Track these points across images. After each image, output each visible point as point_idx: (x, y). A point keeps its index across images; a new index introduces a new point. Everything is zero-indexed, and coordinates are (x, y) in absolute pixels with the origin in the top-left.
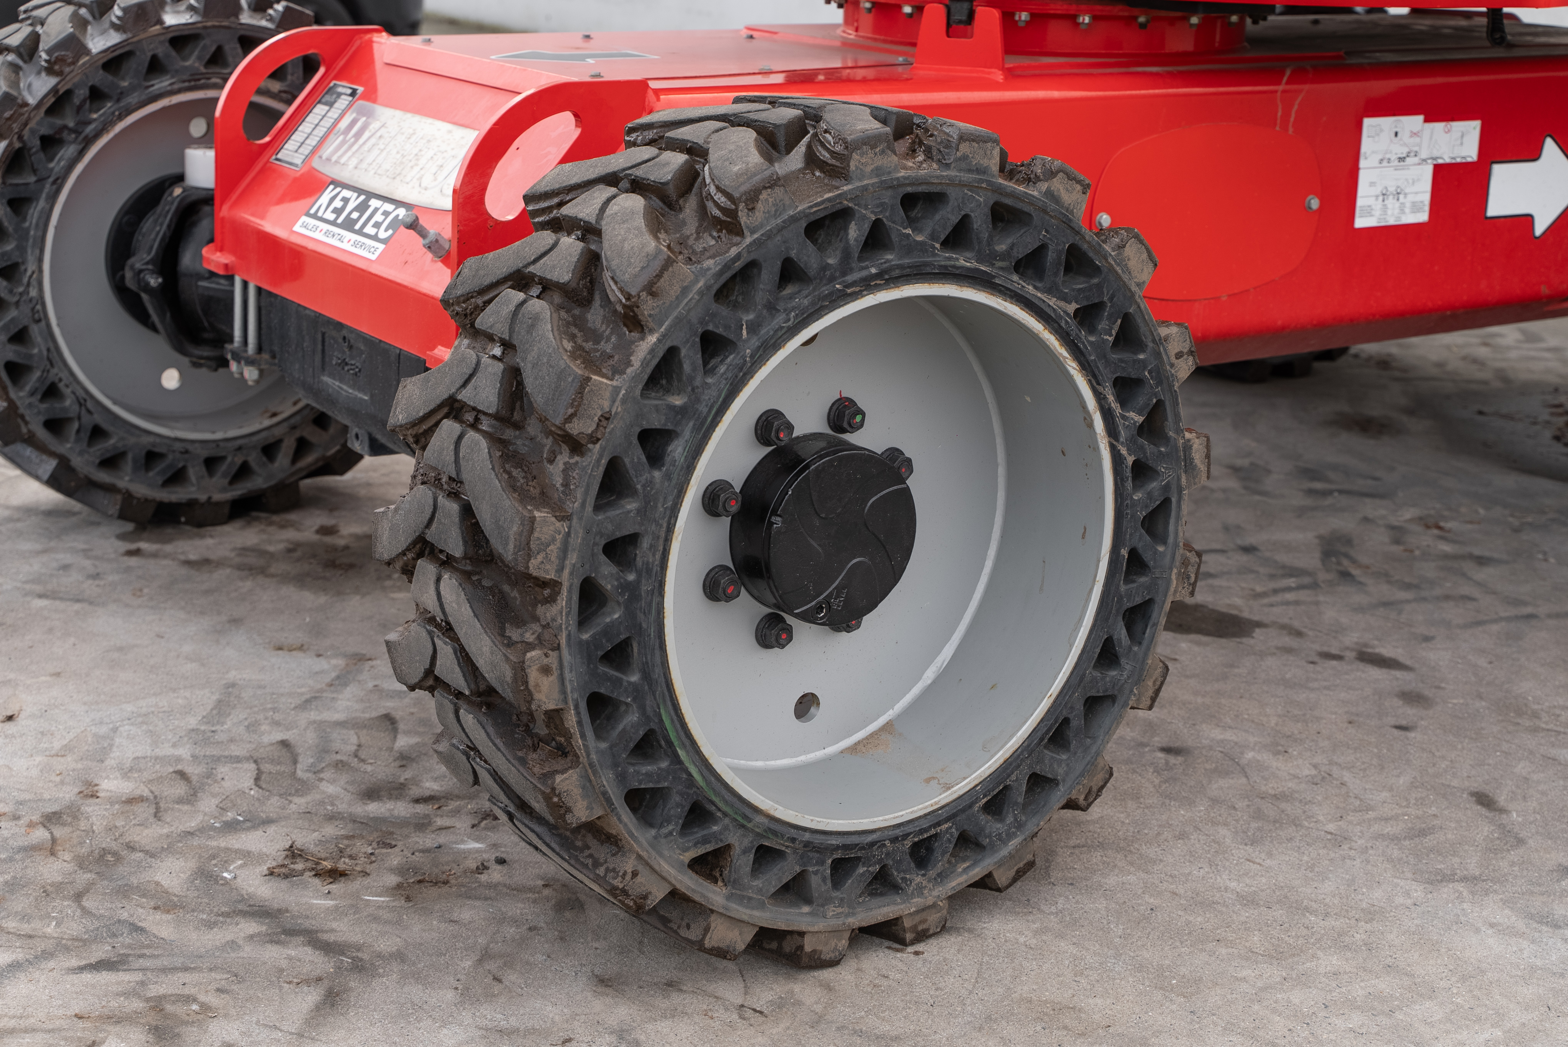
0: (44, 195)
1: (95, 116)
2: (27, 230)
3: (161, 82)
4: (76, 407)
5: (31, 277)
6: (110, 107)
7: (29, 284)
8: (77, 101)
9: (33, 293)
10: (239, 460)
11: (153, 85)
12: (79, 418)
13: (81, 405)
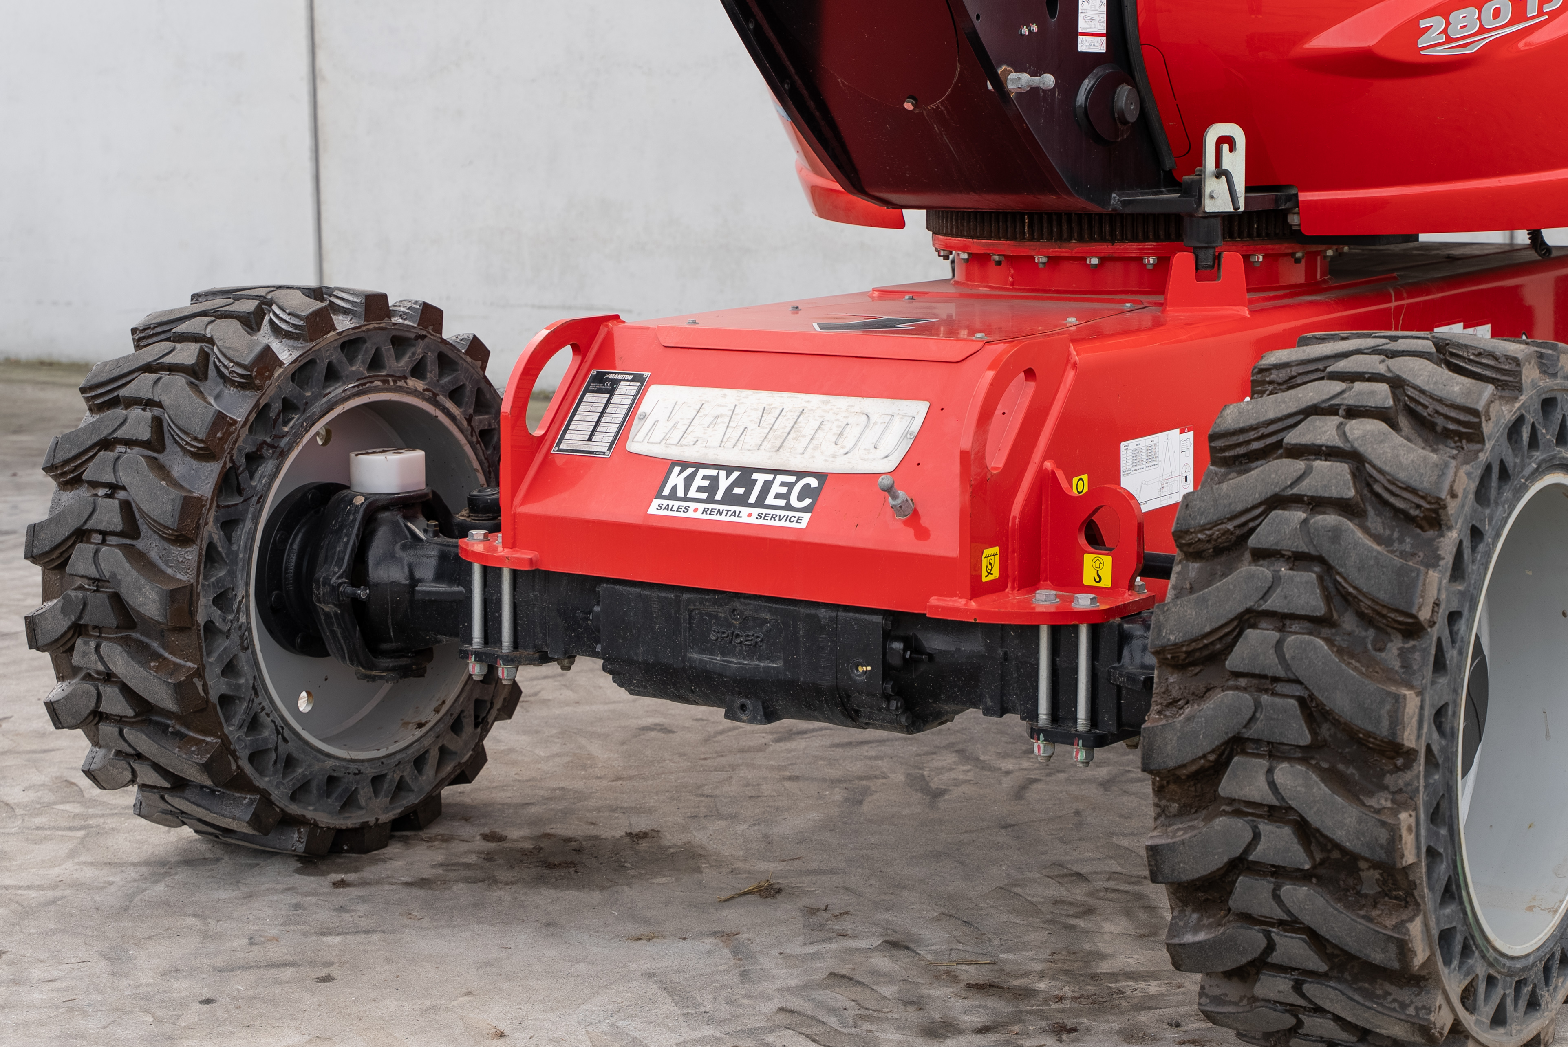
0: (250, 516)
1: (286, 429)
2: (236, 554)
3: (336, 389)
4: (274, 737)
5: (241, 602)
6: (298, 419)
7: (238, 612)
8: (273, 415)
9: (243, 619)
10: (397, 777)
11: (330, 393)
12: (276, 749)
13: (278, 732)
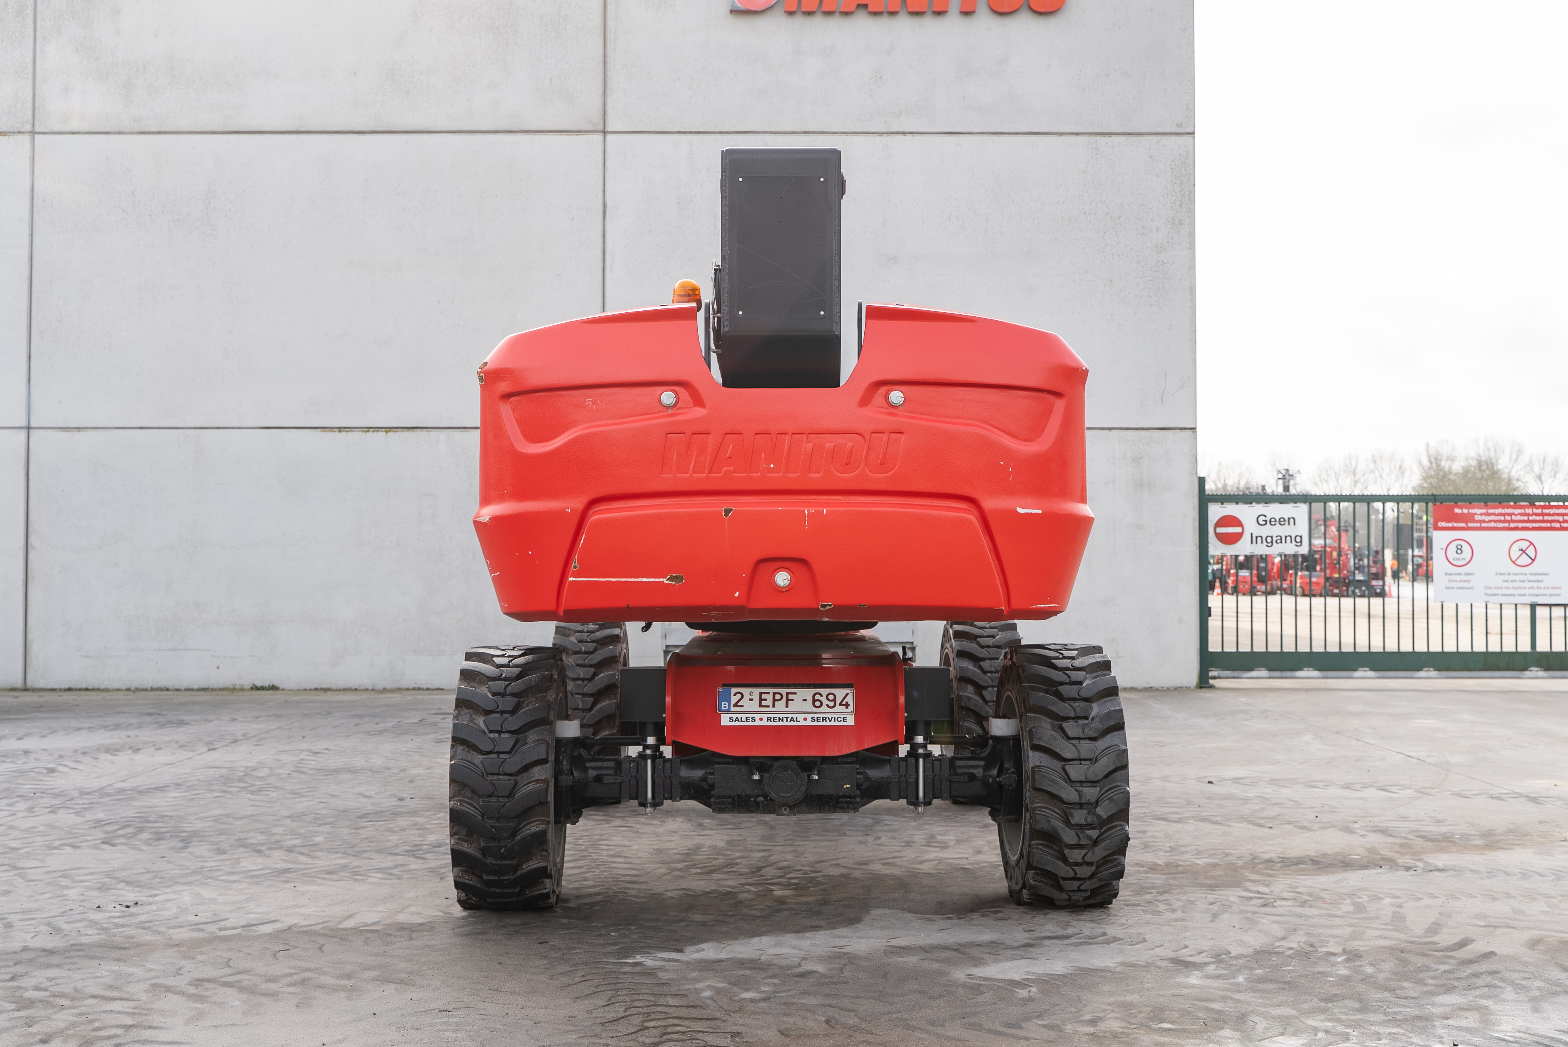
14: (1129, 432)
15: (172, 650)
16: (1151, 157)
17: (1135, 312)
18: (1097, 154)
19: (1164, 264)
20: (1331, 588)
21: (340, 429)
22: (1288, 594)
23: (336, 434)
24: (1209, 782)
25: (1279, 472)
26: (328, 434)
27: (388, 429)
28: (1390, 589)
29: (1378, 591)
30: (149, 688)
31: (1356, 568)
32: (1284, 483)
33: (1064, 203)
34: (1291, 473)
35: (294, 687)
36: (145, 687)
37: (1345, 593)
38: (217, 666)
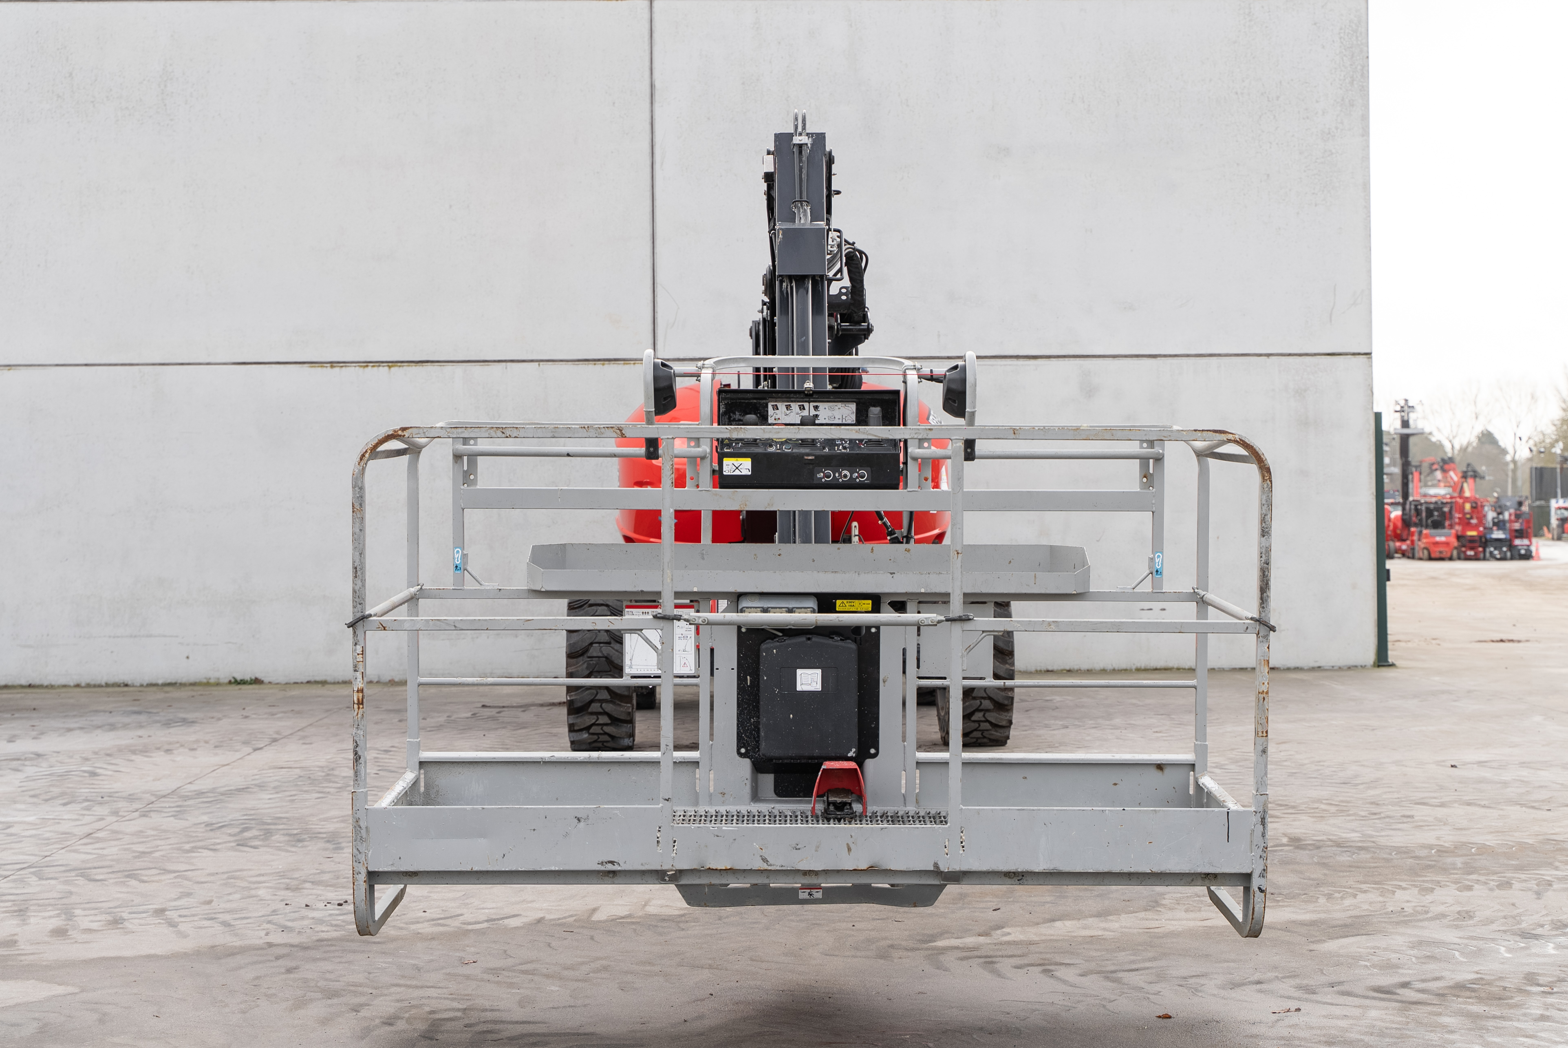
14: (1291, 359)
15: (131, 636)
16: (1315, 24)
17: (1298, 213)
18: (1250, 21)
19: (1332, 154)
20: (1463, 549)
21: (333, 364)
22: (1409, 558)
23: (328, 371)
24: (1452, 766)
25: (1397, 403)
26: (318, 371)
27: (391, 364)
28: (1537, 550)
29: (1523, 552)
30: (103, 684)
31: (1494, 524)
32: (1402, 417)
33: (1211, 80)
34: (1410, 404)
35: (282, 679)
36: (98, 682)
37: (1482, 555)
38: (186, 655)
